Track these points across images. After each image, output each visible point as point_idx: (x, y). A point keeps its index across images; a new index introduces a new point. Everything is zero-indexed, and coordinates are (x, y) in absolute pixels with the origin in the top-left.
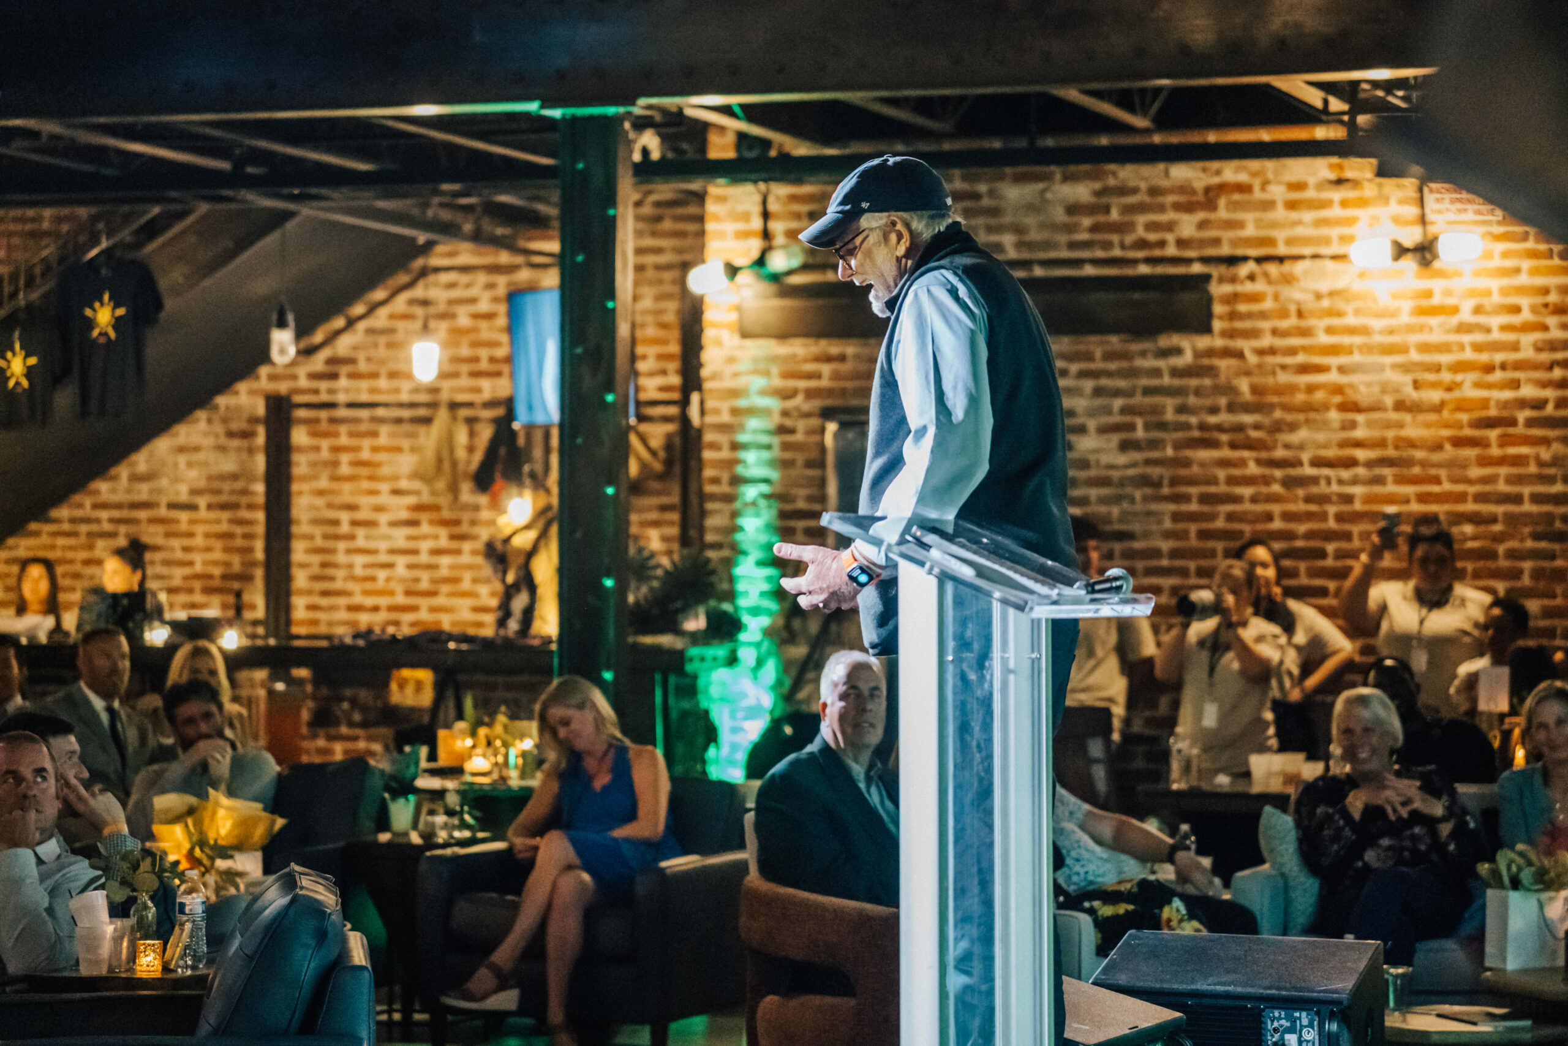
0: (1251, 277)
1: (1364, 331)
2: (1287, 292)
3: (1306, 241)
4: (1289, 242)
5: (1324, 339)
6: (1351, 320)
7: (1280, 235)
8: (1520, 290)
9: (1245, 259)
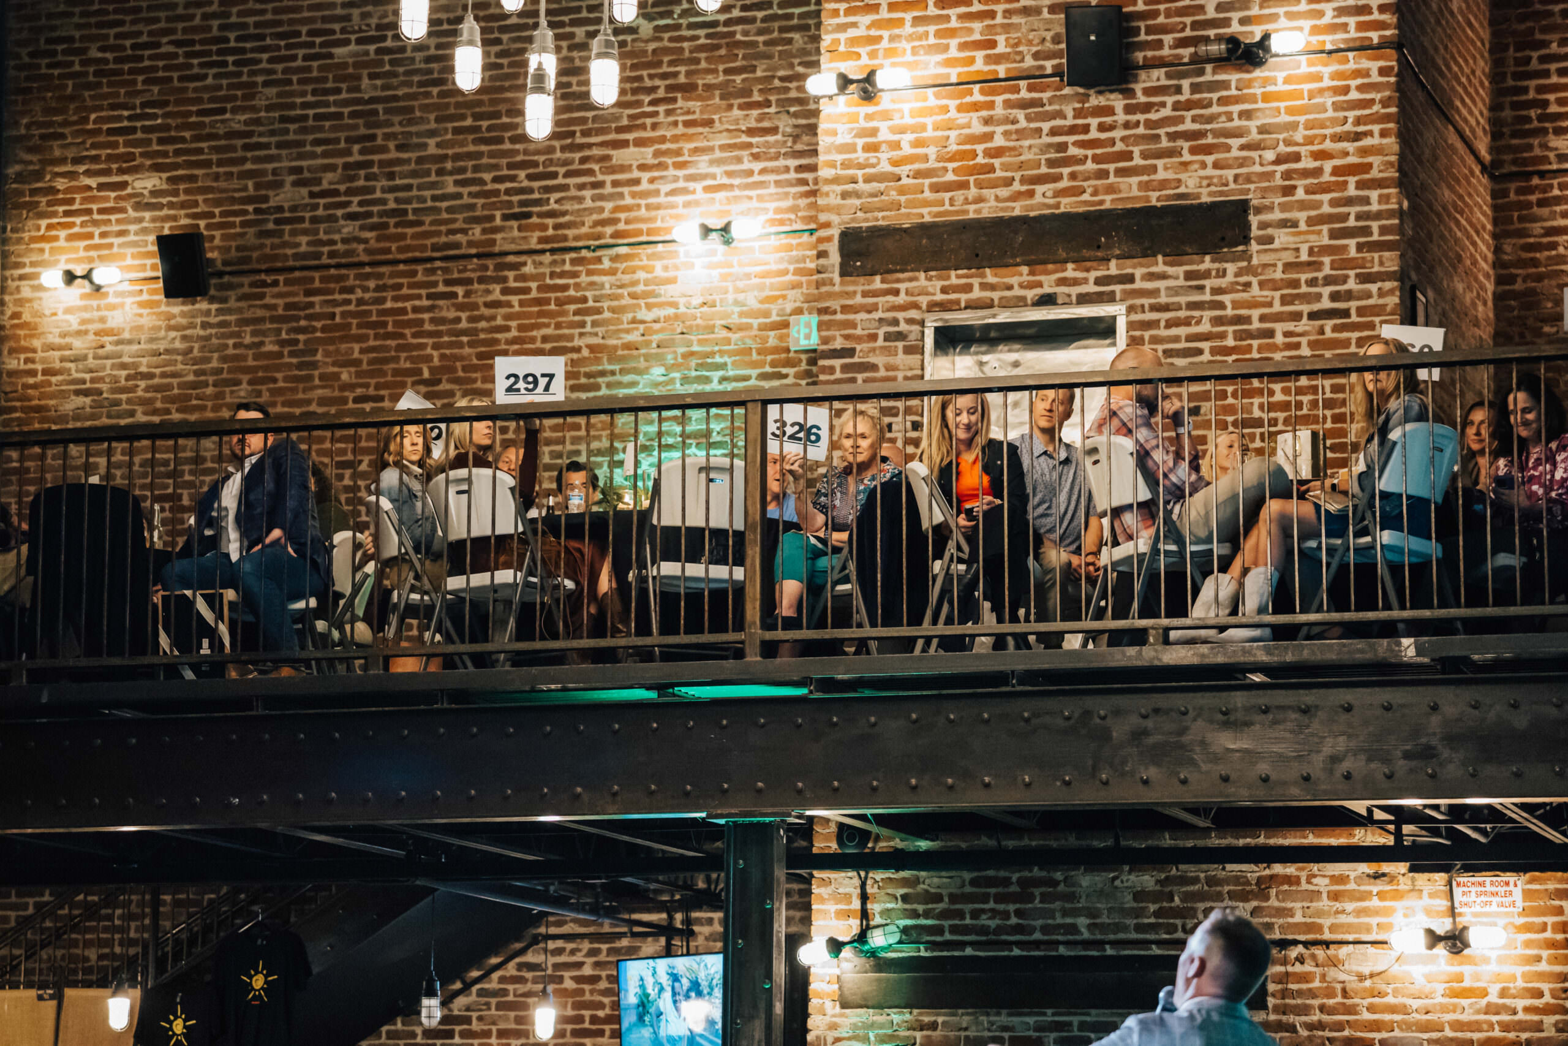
0: (1301, 960)
1: (1403, 1009)
2: (1333, 973)
3: (1348, 928)
4: (1333, 928)
5: (1367, 1016)
6: (1390, 1000)
7: (1326, 922)
8: (1541, 976)
9: (1295, 943)
